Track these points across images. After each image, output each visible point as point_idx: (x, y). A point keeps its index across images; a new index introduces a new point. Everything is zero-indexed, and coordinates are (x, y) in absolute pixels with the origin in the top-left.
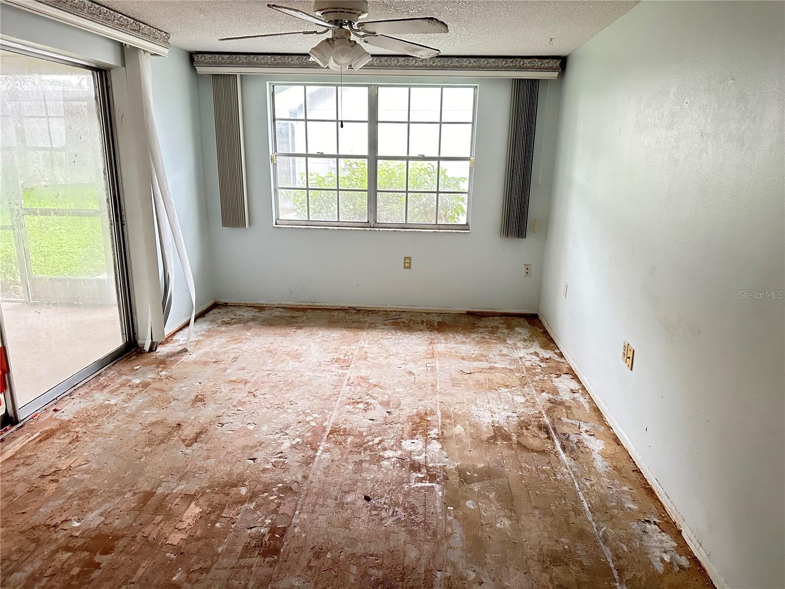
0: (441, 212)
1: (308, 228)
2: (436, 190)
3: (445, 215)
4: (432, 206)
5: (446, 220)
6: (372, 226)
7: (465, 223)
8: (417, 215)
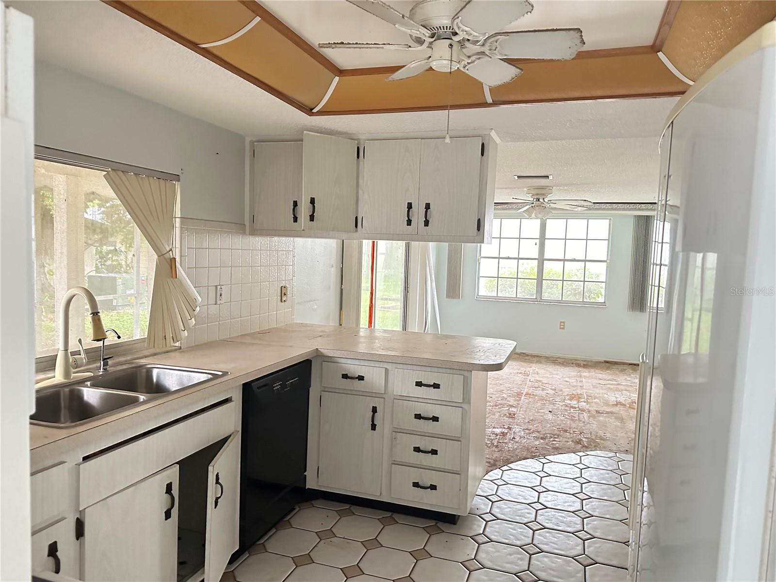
0: (586, 294)
1: (497, 301)
2: (583, 280)
3: (589, 297)
4: (580, 290)
5: (590, 300)
6: (538, 301)
7: (603, 302)
8: (569, 295)
